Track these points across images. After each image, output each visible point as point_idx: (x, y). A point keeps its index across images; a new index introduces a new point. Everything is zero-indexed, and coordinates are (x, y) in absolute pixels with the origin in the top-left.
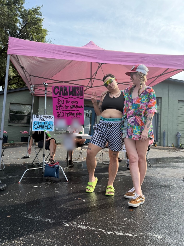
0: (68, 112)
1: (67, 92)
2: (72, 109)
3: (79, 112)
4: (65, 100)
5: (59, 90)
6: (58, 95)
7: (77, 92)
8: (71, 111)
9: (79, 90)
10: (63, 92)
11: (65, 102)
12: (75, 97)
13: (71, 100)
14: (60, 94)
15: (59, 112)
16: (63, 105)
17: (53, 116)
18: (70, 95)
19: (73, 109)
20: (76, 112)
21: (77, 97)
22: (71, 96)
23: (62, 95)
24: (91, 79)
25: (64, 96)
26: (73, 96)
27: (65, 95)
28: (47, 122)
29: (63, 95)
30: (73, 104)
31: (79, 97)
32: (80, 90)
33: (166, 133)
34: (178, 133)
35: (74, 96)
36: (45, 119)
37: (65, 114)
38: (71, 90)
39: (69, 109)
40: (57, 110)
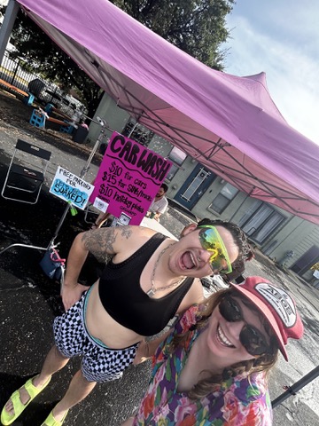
0: (120, 194)
1: (136, 157)
2: (130, 193)
3: (139, 204)
4: (125, 170)
5: (123, 147)
6: (117, 155)
7: (155, 169)
8: (126, 196)
9: (160, 167)
10: (128, 153)
11: (123, 174)
12: (146, 175)
13: (136, 176)
14: (121, 155)
15: (106, 186)
16: (118, 179)
17: (93, 187)
18: (138, 166)
19: (132, 194)
20: (134, 202)
21: (150, 176)
22: (140, 169)
23: (122, 159)
24: (216, 145)
25: (126, 163)
26: (142, 172)
27: (129, 161)
28: (78, 191)
29: (125, 159)
30: (137, 186)
31: (154, 179)
32: (163, 167)
33: (278, 244)
34: (291, 252)
35: (145, 171)
36: (77, 185)
37: (113, 195)
38: (145, 158)
39: (125, 189)
40: (104, 179)
